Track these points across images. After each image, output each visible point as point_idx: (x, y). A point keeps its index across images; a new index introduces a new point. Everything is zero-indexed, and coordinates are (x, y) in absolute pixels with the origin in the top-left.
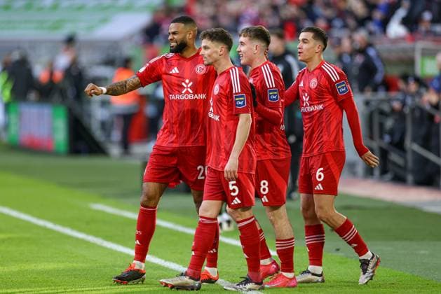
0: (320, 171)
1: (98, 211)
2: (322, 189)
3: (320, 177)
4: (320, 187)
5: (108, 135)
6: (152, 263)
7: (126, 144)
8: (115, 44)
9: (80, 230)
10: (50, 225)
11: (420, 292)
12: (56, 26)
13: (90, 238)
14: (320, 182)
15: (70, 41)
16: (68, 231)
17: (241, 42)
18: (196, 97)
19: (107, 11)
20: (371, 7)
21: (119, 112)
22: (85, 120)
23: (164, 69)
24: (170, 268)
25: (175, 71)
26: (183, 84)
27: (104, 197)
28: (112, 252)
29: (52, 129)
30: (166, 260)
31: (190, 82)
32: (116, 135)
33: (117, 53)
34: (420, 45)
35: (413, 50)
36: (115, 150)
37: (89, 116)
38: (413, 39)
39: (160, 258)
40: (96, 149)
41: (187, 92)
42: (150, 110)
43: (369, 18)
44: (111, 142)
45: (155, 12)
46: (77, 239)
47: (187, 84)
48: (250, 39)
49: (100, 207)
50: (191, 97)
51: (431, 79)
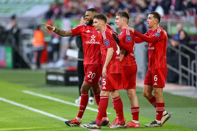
0: (156, 77)
1: (26, 94)
2: (157, 85)
3: (156, 79)
4: (156, 84)
5: (31, 60)
6: (50, 117)
7: (38, 64)
8: (33, 19)
9: (19, 102)
10: (5, 100)
11: (170, 130)
12: (8, 11)
13: (23, 106)
14: (156, 82)
15: (13, 17)
16: (12, 103)
17: (117, 18)
18: (97, 43)
19: (30, 5)
20: (148, 3)
21: (36, 49)
22: (20, 53)
23: (83, 30)
24: (59, 119)
25: (88, 31)
26: (92, 37)
27: (29, 87)
28: (33, 112)
29: (5, 57)
30: (57, 116)
31: (94, 36)
32: (34, 60)
33: (35, 23)
34: (169, 21)
35: (167, 23)
36: (34, 67)
37: (22, 51)
38: (167, 18)
39: (54, 114)
40: (25, 66)
41: (93, 41)
42: (49, 49)
43: (147, 8)
44: (32, 63)
45: (51, 5)
46: (17, 106)
47: (93, 37)
48: (121, 17)
49: (27, 92)
50: (94, 43)
51: (175, 35)
